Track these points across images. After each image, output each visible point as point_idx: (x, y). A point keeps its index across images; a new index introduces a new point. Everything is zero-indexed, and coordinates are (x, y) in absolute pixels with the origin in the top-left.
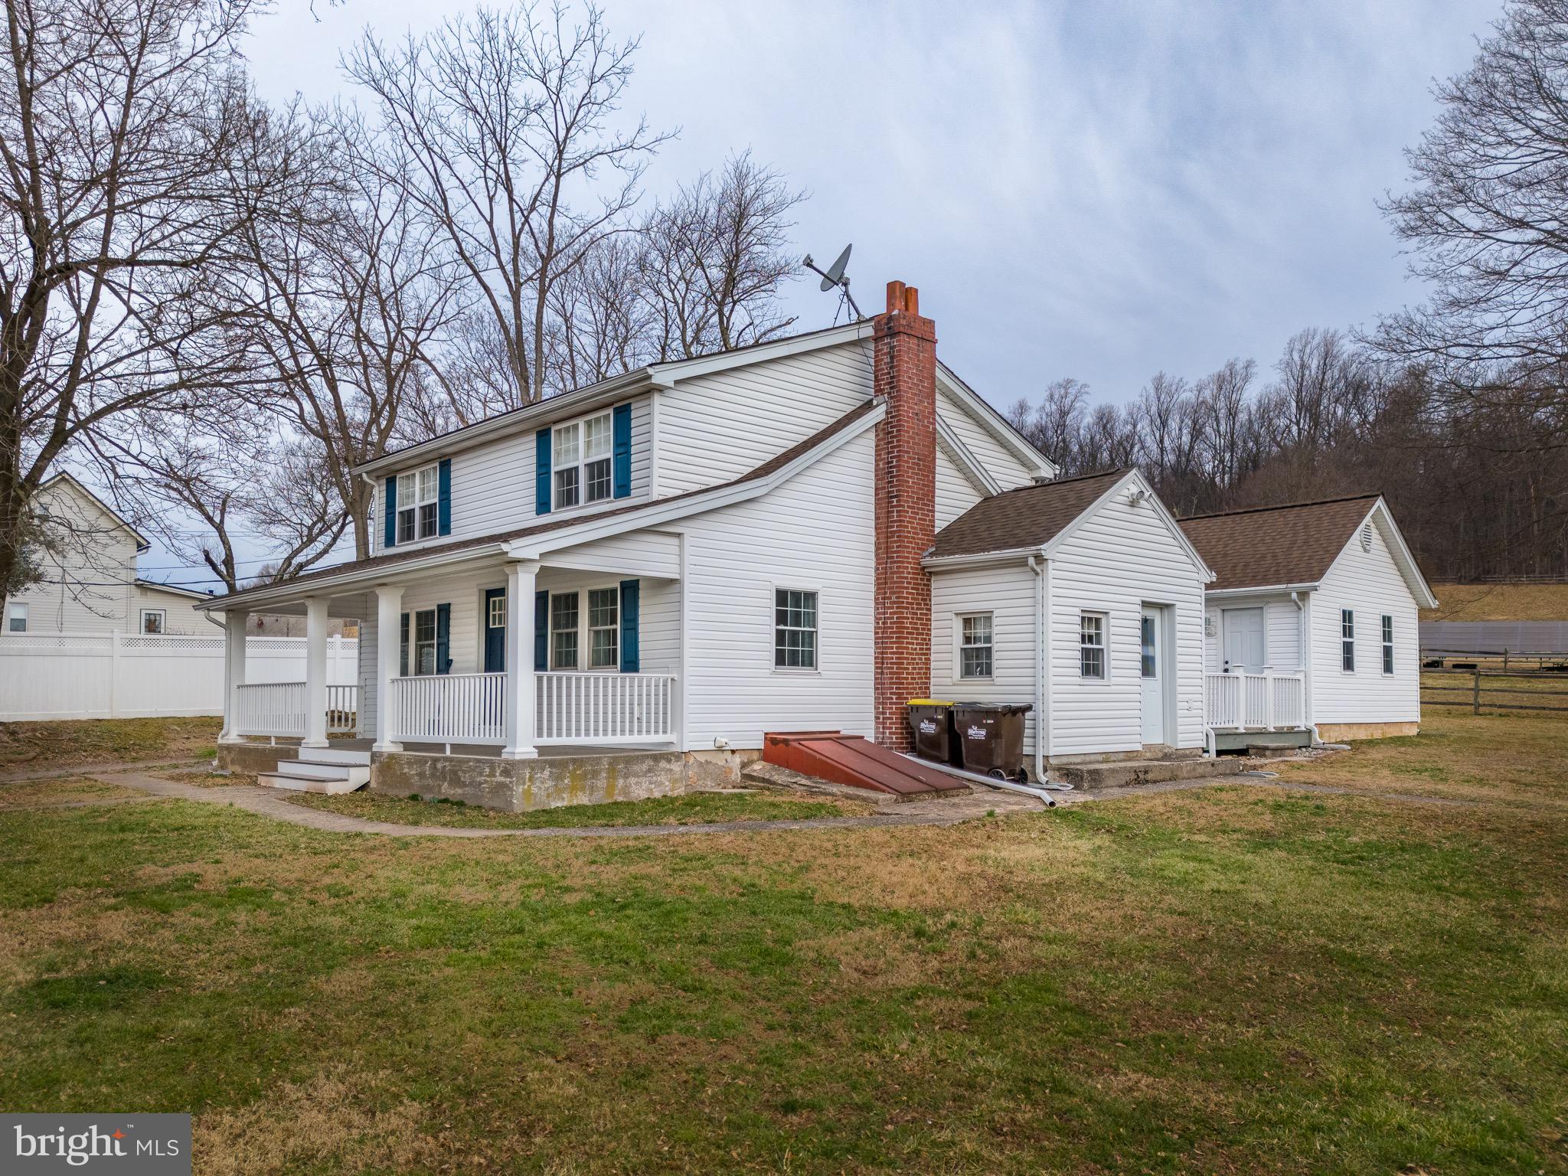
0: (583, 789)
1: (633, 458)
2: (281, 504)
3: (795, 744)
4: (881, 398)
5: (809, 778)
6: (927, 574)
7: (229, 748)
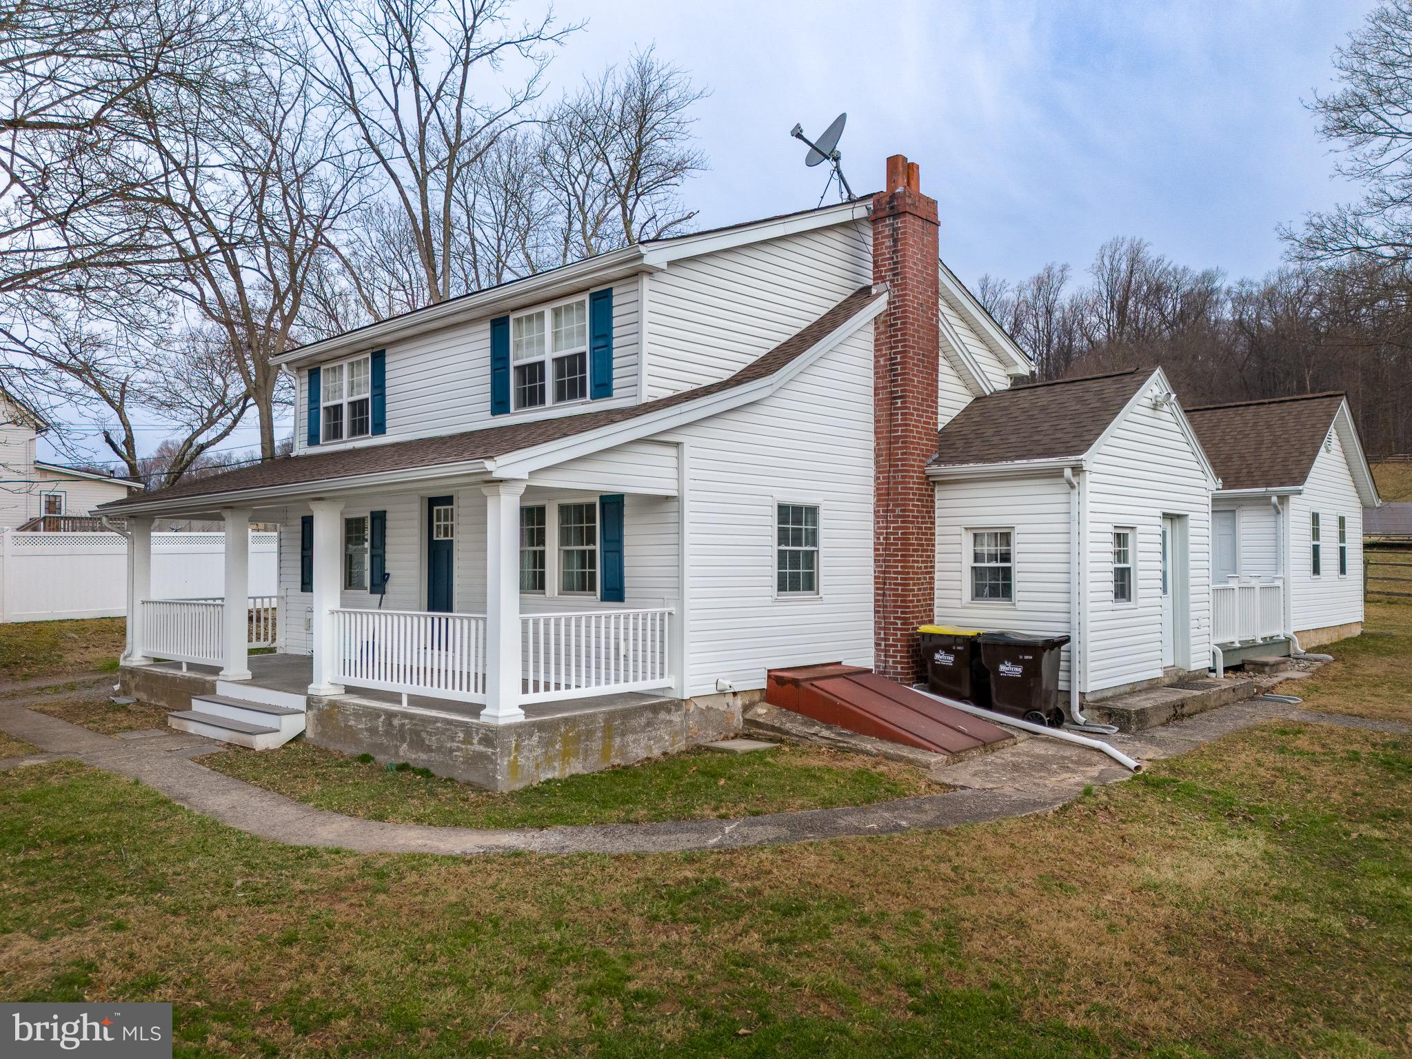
0: (576, 755)
1: (615, 353)
2: (180, 386)
3: (807, 685)
4: (882, 287)
5: (828, 728)
6: (931, 483)
7: (133, 672)
